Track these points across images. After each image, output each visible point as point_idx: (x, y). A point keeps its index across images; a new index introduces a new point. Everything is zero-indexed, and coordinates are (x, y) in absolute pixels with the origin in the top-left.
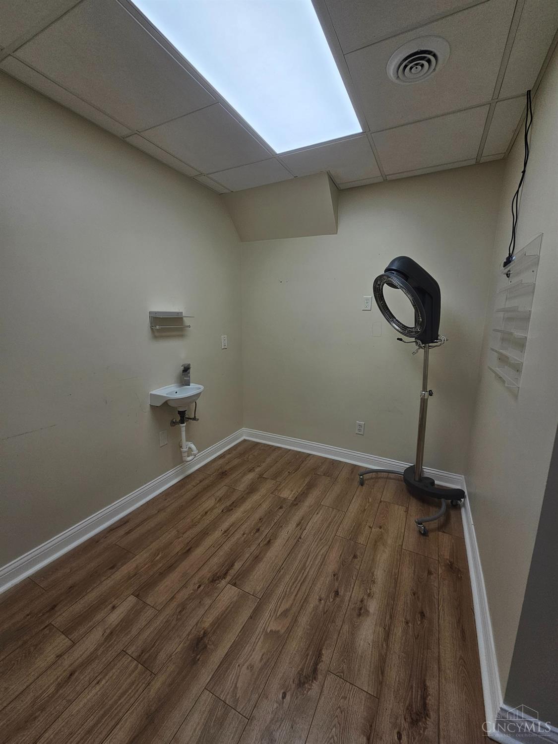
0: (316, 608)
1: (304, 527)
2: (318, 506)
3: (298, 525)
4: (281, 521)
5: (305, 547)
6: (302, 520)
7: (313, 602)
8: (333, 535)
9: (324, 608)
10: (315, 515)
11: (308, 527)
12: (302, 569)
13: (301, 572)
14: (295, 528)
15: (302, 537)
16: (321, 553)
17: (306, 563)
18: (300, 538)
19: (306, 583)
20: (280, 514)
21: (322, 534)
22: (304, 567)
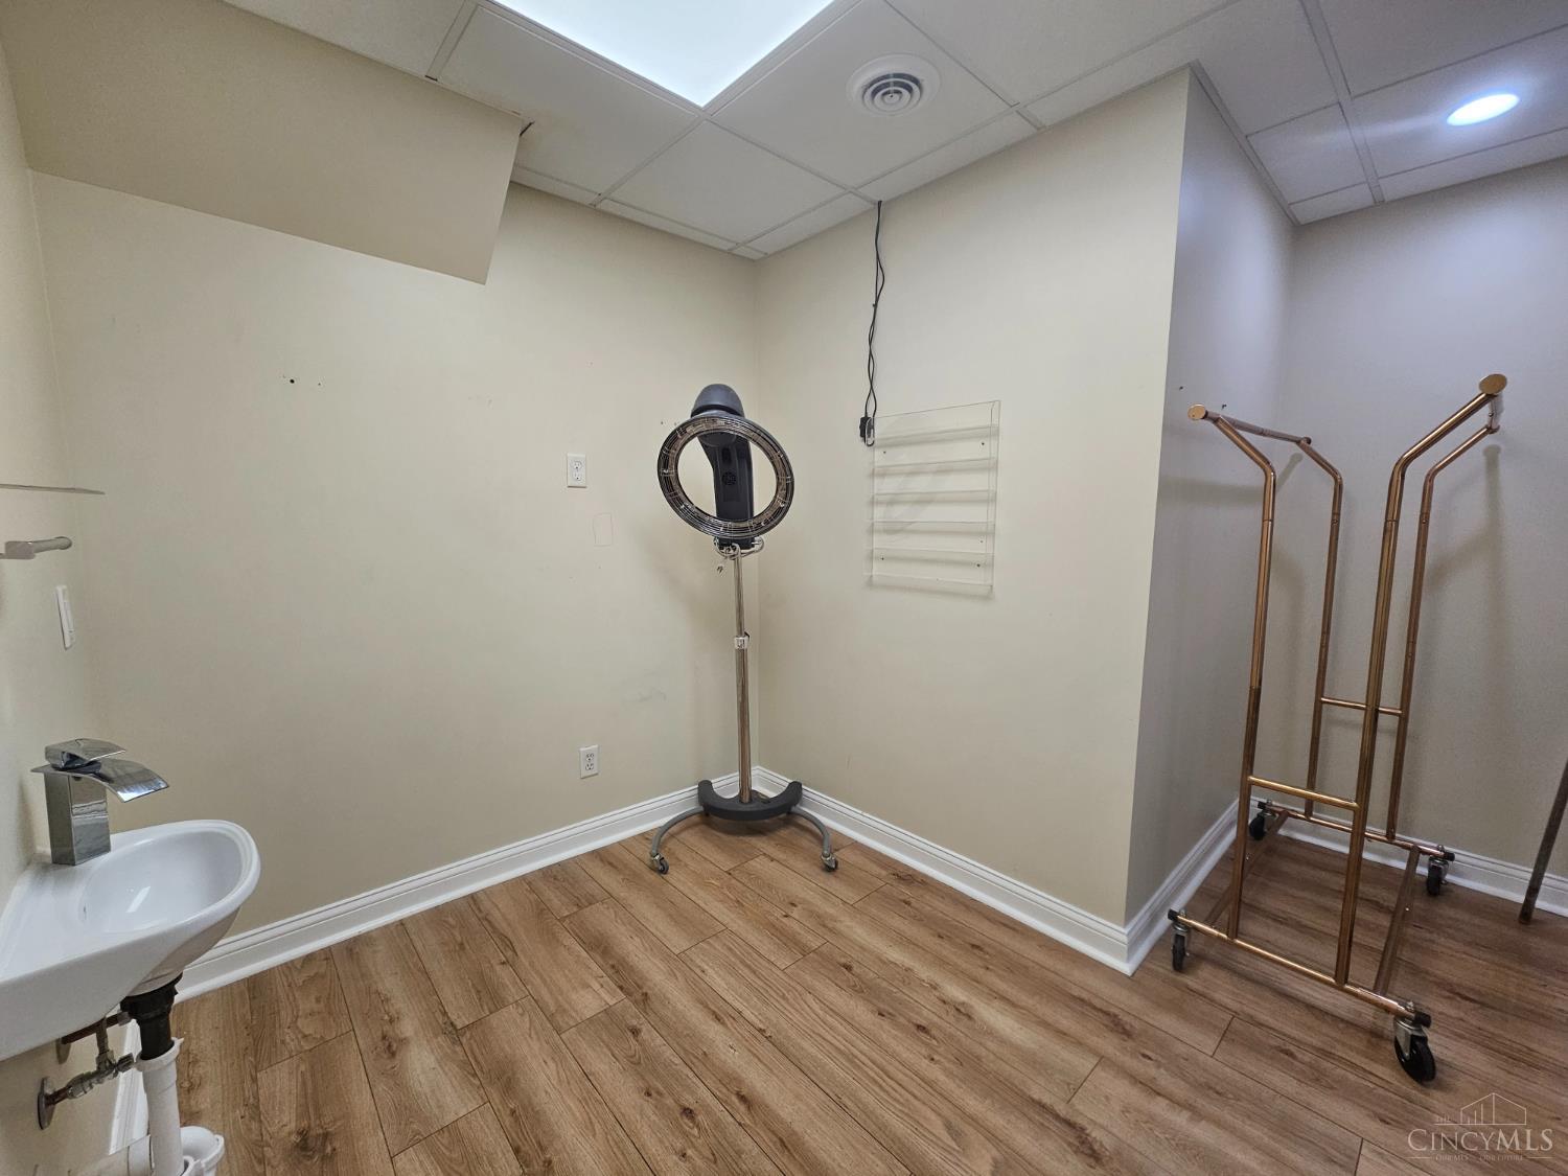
0: (949, 1074)
1: (731, 1011)
2: (678, 963)
3: (718, 1019)
4: (685, 1050)
5: (792, 1033)
6: (707, 1007)
7: (935, 1073)
8: (781, 975)
9: (949, 1061)
10: (707, 979)
11: (736, 1005)
12: (851, 1062)
13: (859, 1066)
14: (728, 1028)
15: (761, 1026)
16: (821, 1013)
17: (839, 1050)
18: (760, 1030)
19: (890, 1069)
20: (659, 1041)
21: (768, 988)
22: (851, 1059)
